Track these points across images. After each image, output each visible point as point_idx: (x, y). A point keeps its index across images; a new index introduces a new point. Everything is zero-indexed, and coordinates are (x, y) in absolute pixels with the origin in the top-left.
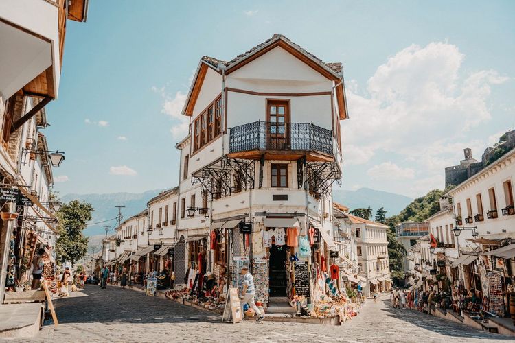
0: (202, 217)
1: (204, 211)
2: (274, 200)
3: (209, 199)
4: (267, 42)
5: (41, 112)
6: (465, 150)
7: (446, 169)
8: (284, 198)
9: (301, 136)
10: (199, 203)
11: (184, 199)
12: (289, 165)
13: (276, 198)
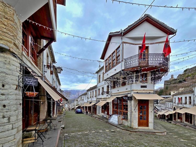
0: (107, 95)
1: (108, 92)
2: (141, 88)
3: (110, 88)
4: (141, 18)
5: (50, 46)
6: (171, 75)
7: (165, 81)
8: (145, 87)
9: (159, 59)
10: (105, 90)
11: (99, 89)
12: (148, 74)
13: (142, 87)
